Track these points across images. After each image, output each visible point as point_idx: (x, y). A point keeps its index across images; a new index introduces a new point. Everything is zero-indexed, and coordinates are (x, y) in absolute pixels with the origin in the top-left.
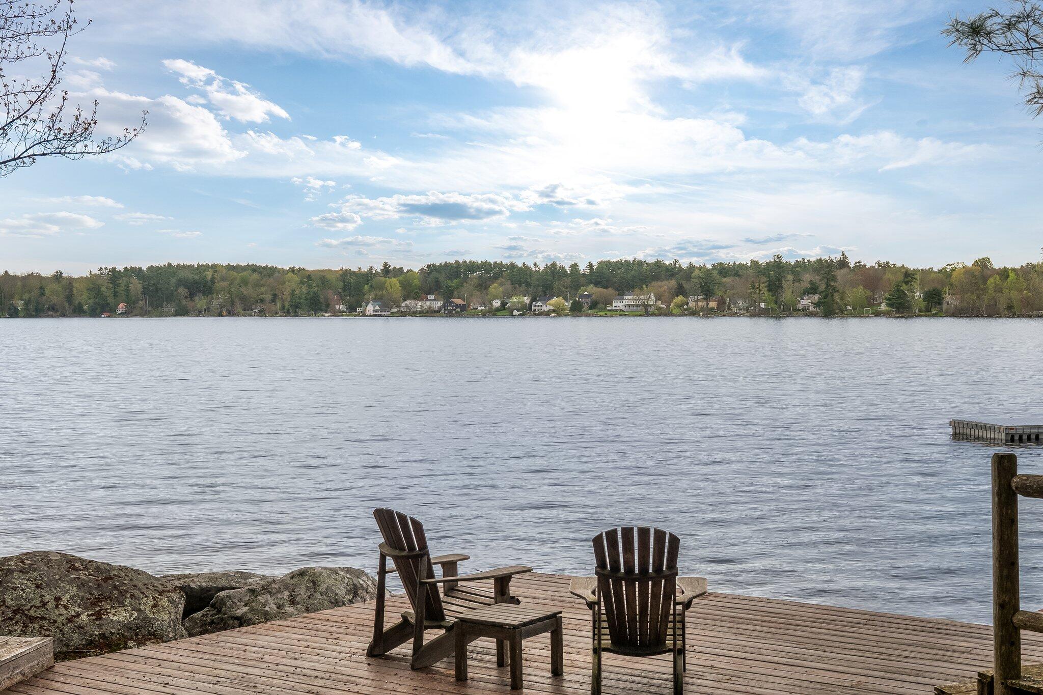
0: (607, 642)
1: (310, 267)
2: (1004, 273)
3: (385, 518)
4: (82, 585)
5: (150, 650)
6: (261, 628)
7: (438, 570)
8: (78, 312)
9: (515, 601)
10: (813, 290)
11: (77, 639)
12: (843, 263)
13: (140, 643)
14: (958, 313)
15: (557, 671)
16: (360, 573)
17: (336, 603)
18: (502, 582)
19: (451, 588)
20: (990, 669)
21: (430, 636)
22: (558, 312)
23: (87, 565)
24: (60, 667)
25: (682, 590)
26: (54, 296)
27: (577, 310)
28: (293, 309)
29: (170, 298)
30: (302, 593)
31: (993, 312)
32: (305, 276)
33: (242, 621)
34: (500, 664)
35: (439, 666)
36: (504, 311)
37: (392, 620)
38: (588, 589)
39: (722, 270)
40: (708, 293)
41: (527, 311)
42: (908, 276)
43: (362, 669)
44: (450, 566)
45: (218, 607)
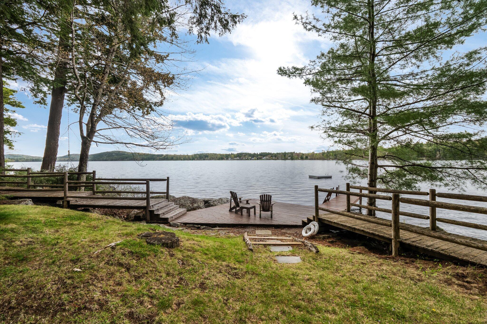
0: (262, 210)
1: (221, 153)
2: (316, 154)
3: (231, 192)
4: (190, 201)
5: (200, 210)
6: (214, 207)
7: (239, 199)
8: (190, 160)
9: (249, 204)
10: (290, 156)
11: (190, 208)
12: (294, 153)
13: (198, 209)
14: (310, 159)
15: (255, 214)
16: (228, 199)
17: (225, 203)
18: (247, 201)
19: (240, 202)
20: (315, 215)
21: (238, 208)
22: (255, 159)
23: (191, 198)
24: (188, 213)
25: (272, 203)
26: (187, 157)
27: (258, 159)
28: (219, 159)
29: (202, 158)
30: (220, 201)
31: (315, 159)
32: (221, 155)
33: (212, 206)
34: (247, 212)
35: (239, 213)
36: (248, 159)
37: (232, 206)
38: (259, 202)
39: (277, 154)
40: (276, 157)
41: (251, 159)
42: (303, 154)
43: (228, 213)
44: (240, 199)
45: (209, 203)
